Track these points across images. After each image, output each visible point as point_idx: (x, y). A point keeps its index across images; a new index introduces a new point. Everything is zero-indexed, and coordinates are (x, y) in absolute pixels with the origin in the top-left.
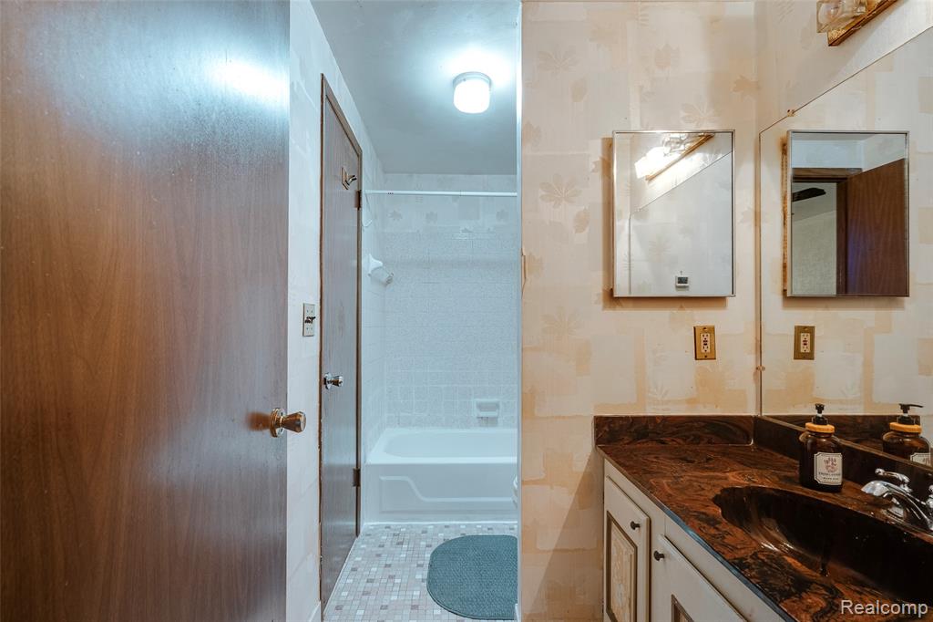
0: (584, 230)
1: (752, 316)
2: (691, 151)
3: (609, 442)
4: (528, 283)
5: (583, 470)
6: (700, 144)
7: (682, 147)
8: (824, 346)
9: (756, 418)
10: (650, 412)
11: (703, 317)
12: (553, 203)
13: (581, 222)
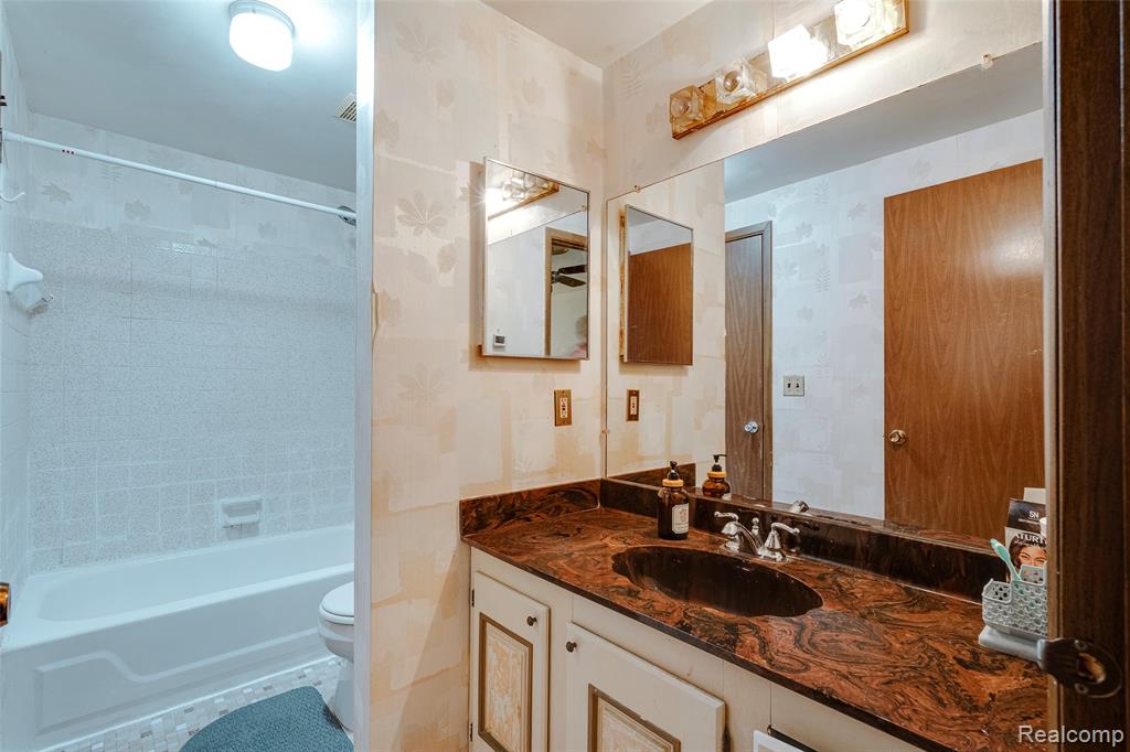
0: (450, 269)
1: (598, 380)
2: (530, 201)
3: (476, 529)
4: (380, 332)
5: (447, 570)
6: (542, 196)
7: (522, 195)
8: (646, 409)
9: (603, 483)
10: (515, 489)
11: (562, 379)
12: (413, 228)
13: (447, 259)
